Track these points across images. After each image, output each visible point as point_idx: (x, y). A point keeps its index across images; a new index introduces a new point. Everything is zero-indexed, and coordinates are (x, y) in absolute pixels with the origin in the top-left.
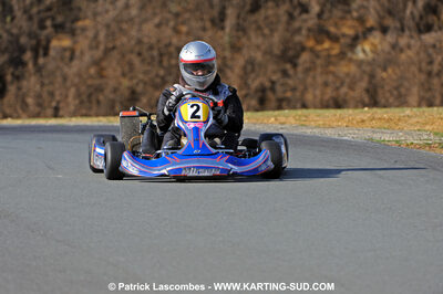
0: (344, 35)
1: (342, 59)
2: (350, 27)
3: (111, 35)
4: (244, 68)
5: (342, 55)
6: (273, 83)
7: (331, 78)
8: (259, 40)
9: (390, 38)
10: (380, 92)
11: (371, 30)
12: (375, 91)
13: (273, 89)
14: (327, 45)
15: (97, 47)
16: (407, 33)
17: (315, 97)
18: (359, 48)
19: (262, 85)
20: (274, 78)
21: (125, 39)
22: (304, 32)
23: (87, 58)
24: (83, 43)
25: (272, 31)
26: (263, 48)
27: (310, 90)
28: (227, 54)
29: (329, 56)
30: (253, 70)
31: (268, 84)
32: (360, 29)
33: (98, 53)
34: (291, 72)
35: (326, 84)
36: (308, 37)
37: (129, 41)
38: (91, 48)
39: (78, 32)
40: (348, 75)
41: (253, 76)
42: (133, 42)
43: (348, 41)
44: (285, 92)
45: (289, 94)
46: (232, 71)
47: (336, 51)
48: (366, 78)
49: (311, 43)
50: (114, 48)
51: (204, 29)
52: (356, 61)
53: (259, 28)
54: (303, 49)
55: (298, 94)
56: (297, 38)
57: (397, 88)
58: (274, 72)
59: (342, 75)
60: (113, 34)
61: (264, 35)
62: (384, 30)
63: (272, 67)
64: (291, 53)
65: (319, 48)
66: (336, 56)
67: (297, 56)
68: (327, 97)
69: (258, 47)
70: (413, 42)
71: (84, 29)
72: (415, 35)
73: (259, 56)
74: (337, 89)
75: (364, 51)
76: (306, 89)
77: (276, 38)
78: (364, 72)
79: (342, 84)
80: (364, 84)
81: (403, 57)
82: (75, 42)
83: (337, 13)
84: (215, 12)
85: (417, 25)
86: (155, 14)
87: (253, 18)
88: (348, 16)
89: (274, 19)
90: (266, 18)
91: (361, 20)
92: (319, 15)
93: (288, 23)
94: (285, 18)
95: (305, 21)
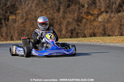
0: (95, 14)
2: (97, 11)
3: (27, 15)
4: (67, 24)
5: (94, 20)
6: (75, 28)
8: (71, 16)
9: (108, 15)
11: (103, 12)
12: (105, 30)
13: (75, 30)
14: (90, 17)
15: (23, 18)
16: (113, 13)
17: (87, 32)
18: (100, 17)
19: (72, 29)
20: (75, 27)
21: (31, 16)
22: (83, 13)
23: (20, 22)
24: (19, 17)
25: (74, 13)
26: (72, 18)
28: (62, 20)
29: (90, 20)
30: (69, 24)
31: (73, 29)
32: (100, 12)
33: (23, 20)
34: (80, 25)
35: (91, 28)
36: (84, 14)
37: (32, 16)
38: (21, 19)
39: (17, 14)
40: (97, 25)
41: (69, 26)
42: (34, 17)
43: (96, 15)
44: (78, 31)
45: (80, 31)
46: (63, 25)
48: (102, 26)
49: (85, 16)
50: (28, 19)
51: (55, 13)
52: (99, 21)
53: (70, 12)
54: (83, 18)
55: (82, 31)
56: (81, 15)
57: (111, 29)
58: (75, 25)
59: (95, 25)
60: (28, 14)
61: (72, 14)
62: (107, 12)
63: (74, 23)
64: (80, 19)
65: (87, 18)
66: (93, 20)
67: (82, 20)
68: (91, 32)
69: (70, 17)
70: (115, 16)
71: (19, 13)
72: (116, 14)
73: (71, 20)
74: (94, 29)
75: (101, 18)
76: (85, 29)
77: (76, 15)
78: (102, 25)
80: (102, 28)
81: (112, 20)
82: (16, 17)
83: (93, 7)
84: (57, 8)
85: (116, 11)
86: (40, 9)
87: (68, 9)
88: (96, 8)
89: (74, 10)
90: (72, 9)
91: (100, 9)
92: (87, 8)
93: (79, 11)
94: (77, 9)
95: (83, 10)
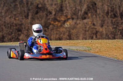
0: (62, 20)
1: (61, 27)
2: (64, 18)
5: (61, 26)
7: (58, 32)
9: (75, 21)
10: (72, 36)
11: (69, 19)
12: (70, 35)
14: (57, 23)
16: (79, 19)
17: (54, 37)
18: (66, 24)
22: (51, 19)
25: (42, 19)
27: (52, 35)
28: (29, 25)
29: (57, 26)
32: (66, 19)
34: (47, 30)
35: (57, 34)
36: (52, 21)
37: (2, 22)
40: (63, 31)
43: (63, 22)
47: (59, 25)
48: (68, 32)
49: (52, 23)
51: (23, 19)
52: (65, 27)
53: (38, 18)
54: (50, 24)
55: (49, 36)
56: (49, 21)
57: (76, 35)
59: (61, 31)
61: (39, 20)
62: (73, 19)
64: (47, 25)
66: (59, 26)
67: (49, 26)
68: (57, 37)
70: (81, 22)
72: (81, 20)
74: (60, 35)
75: (67, 25)
76: (51, 35)
77: (43, 21)
78: (67, 30)
79: (61, 34)
80: (67, 34)
81: (78, 26)
83: (60, 14)
84: (26, 14)
85: (82, 17)
86: (9, 15)
87: (36, 16)
88: (63, 15)
89: (42, 16)
90: (40, 16)
91: (66, 16)
92: (55, 15)
93: (46, 17)
94: (45, 16)
95: (51, 16)
